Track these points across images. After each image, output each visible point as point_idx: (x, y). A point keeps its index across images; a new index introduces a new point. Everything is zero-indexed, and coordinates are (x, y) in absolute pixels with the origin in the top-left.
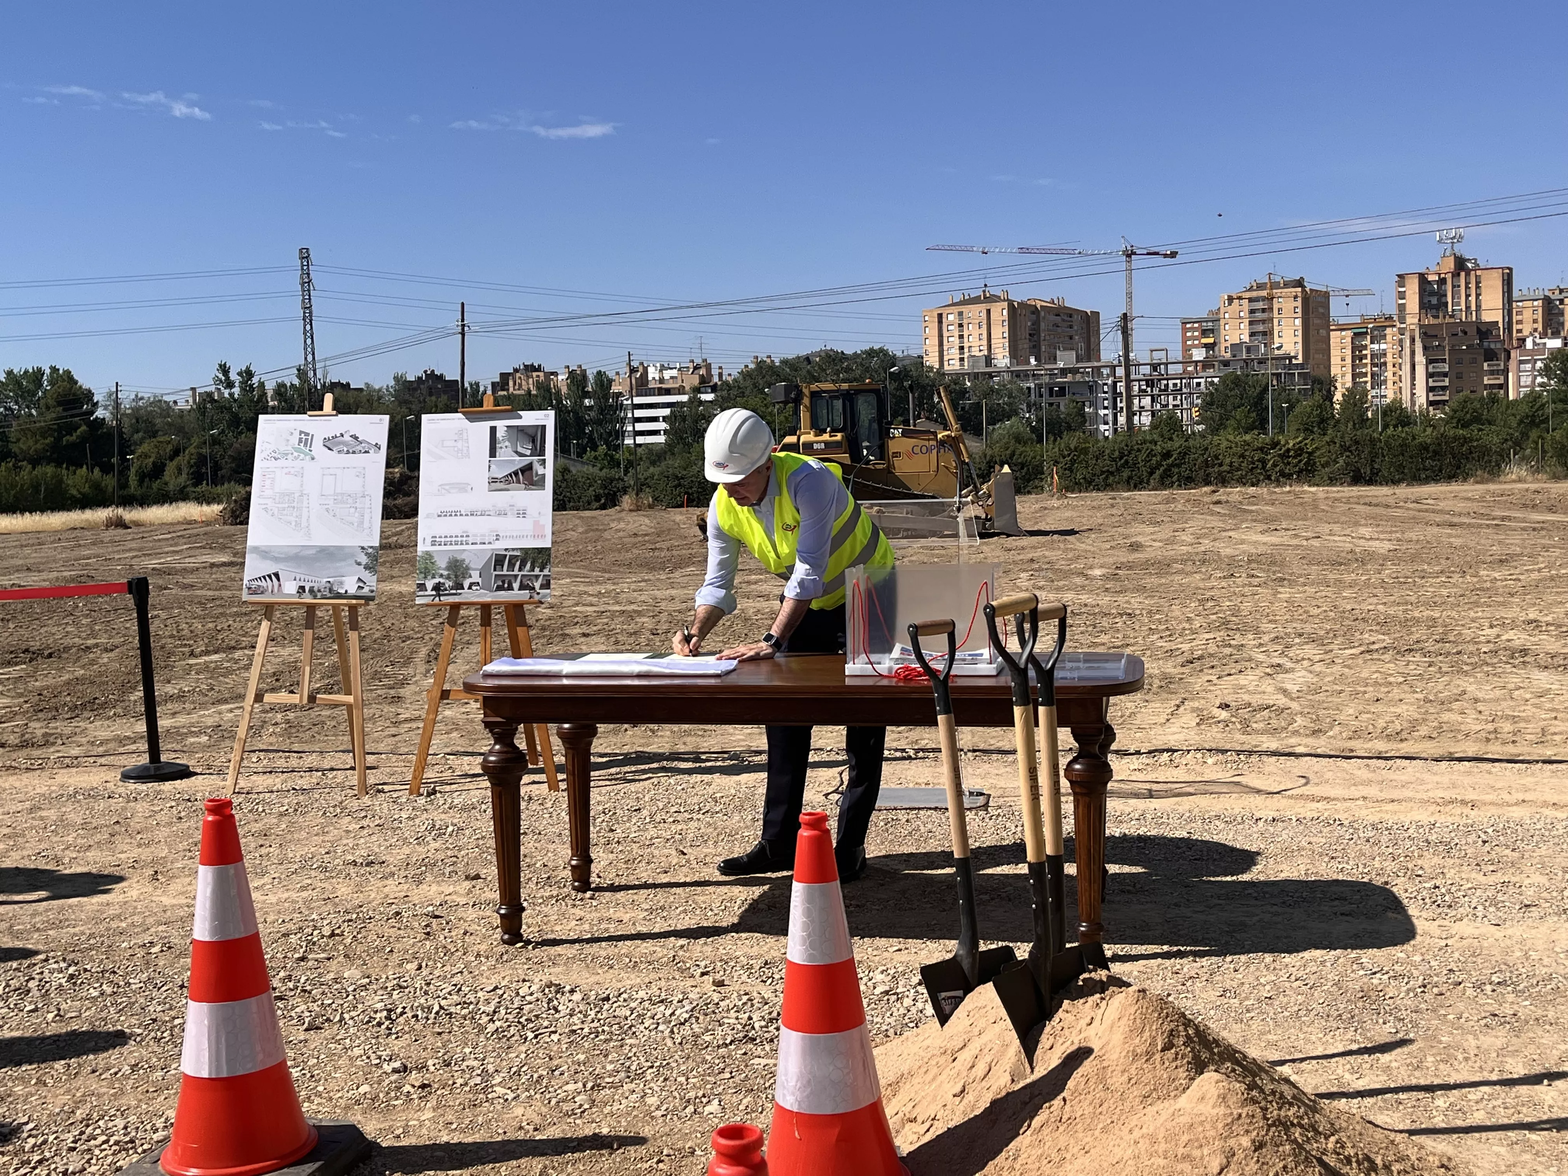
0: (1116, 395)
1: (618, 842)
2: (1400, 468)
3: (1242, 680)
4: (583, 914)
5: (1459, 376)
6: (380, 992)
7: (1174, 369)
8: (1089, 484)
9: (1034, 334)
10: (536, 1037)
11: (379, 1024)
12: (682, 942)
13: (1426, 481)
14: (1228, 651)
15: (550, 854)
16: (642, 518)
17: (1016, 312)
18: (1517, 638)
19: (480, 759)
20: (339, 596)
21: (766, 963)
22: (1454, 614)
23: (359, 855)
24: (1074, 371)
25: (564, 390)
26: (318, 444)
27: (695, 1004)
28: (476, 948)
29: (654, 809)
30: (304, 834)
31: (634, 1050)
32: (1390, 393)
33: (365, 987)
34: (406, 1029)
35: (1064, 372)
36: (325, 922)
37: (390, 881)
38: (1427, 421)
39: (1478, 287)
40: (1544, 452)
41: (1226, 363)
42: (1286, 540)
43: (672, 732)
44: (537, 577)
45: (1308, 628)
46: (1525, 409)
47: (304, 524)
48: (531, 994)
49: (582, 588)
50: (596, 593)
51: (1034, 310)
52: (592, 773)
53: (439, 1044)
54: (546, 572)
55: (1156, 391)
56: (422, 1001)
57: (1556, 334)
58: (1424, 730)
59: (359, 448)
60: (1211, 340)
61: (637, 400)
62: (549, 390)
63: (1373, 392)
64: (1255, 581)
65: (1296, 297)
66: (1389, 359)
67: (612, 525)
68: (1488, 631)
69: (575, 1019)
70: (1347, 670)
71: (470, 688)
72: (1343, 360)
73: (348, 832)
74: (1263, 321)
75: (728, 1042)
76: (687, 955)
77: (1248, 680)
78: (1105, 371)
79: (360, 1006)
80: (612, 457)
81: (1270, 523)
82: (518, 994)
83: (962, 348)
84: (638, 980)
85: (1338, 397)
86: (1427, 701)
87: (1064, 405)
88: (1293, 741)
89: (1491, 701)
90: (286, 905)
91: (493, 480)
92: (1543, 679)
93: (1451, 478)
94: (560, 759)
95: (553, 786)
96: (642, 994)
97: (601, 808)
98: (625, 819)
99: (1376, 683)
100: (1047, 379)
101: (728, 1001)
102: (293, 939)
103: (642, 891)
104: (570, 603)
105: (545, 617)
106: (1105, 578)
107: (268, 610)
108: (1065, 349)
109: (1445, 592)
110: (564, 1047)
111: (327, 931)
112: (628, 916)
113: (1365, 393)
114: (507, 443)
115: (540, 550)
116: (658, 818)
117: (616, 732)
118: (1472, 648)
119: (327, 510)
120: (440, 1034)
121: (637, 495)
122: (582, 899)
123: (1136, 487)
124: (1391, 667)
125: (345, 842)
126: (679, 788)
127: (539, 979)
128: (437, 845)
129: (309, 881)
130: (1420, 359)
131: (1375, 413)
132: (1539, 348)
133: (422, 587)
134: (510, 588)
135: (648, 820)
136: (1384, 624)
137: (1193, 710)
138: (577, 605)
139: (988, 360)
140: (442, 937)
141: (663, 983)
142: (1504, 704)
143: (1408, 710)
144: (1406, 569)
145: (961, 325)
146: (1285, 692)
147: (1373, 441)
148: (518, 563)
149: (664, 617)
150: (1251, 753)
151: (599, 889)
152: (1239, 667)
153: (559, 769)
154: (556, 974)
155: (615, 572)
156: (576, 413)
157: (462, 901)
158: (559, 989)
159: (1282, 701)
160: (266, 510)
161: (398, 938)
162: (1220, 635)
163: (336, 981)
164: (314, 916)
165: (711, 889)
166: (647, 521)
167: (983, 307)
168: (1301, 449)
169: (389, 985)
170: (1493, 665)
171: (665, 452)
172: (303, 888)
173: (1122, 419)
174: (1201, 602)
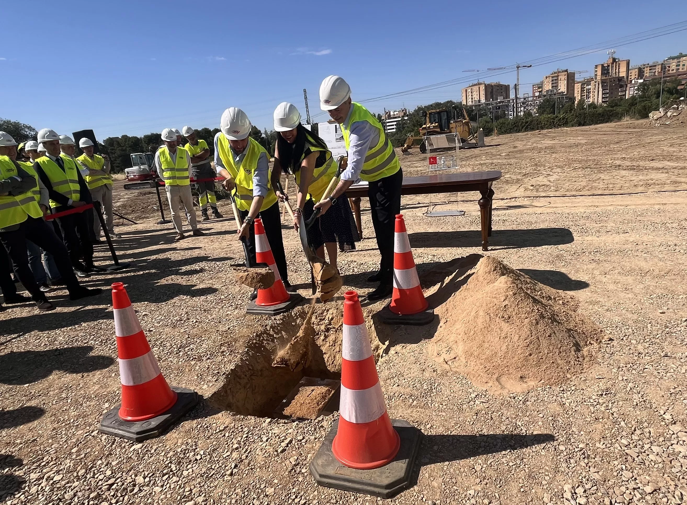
0: (513, 107)
3: (538, 179)
4: (360, 245)
5: (612, 93)
7: (530, 99)
8: (505, 132)
9: (492, 93)
14: (536, 171)
17: (487, 87)
22: (601, 157)
24: (503, 102)
32: (592, 100)
35: (500, 102)
38: (601, 107)
39: (619, 66)
40: (635, 112)
41: (545, 96)
42: (557, 142)
45: (559, 164)
46: (630, 101)
51: (492, 86)
55: (525, 105)
57: (641, 78)
60: (541, 90)
61: (388, 121)
63: (586, 100)
64: (546, 153)
65: (565, 75)
66: (592, 90)
72: (578, 92)
77: (541, 178)
78: (511, 101)
81: (553, 138)
83: (472, 98)
85: (576, 102)
87: (499, 111)
88: (550, 193)
100: (495, 105)
108: (500, 96)
109: (599, 152)
112: (371, 245)
113: (584, 100)
123: (518, 132)
124: (581, 172)
130: (600, 89)
132: (636, 83)
139: (479, 101)
144: (589, 147)
145: (472, 92)
146: (550, 181)
147: (585, 114)
150: (537, 197)
152: (538, 175)
159: (548, 183)
162: (534, 167)
167: (478, 86)
168: (564, 118)
171: (396, 134)
174: (530, 160)
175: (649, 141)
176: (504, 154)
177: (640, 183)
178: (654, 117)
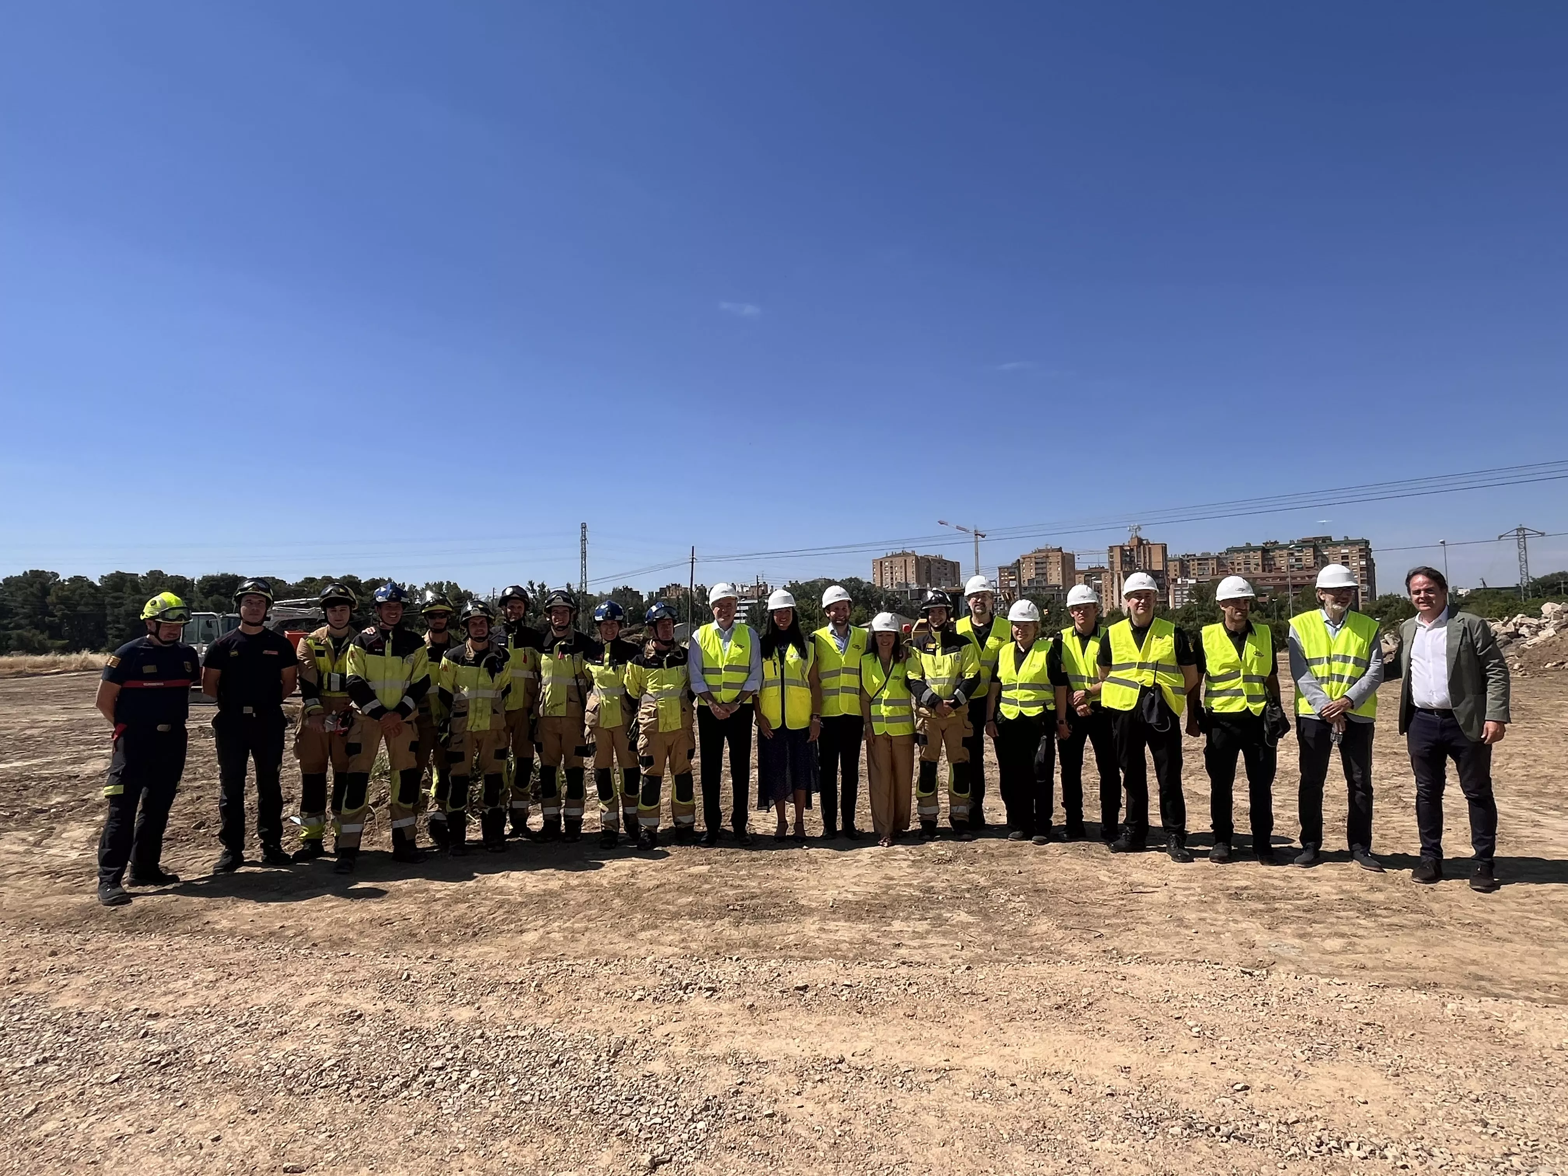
9: (928, 572)
17: (921, 561)
39: (1150, 553)
51: (927, 560)
60: (1015, 577)
74: (1042, 568)
83: (892, 579)
132: (1184, 584)
139: (907, 585)
167: (902, 559)
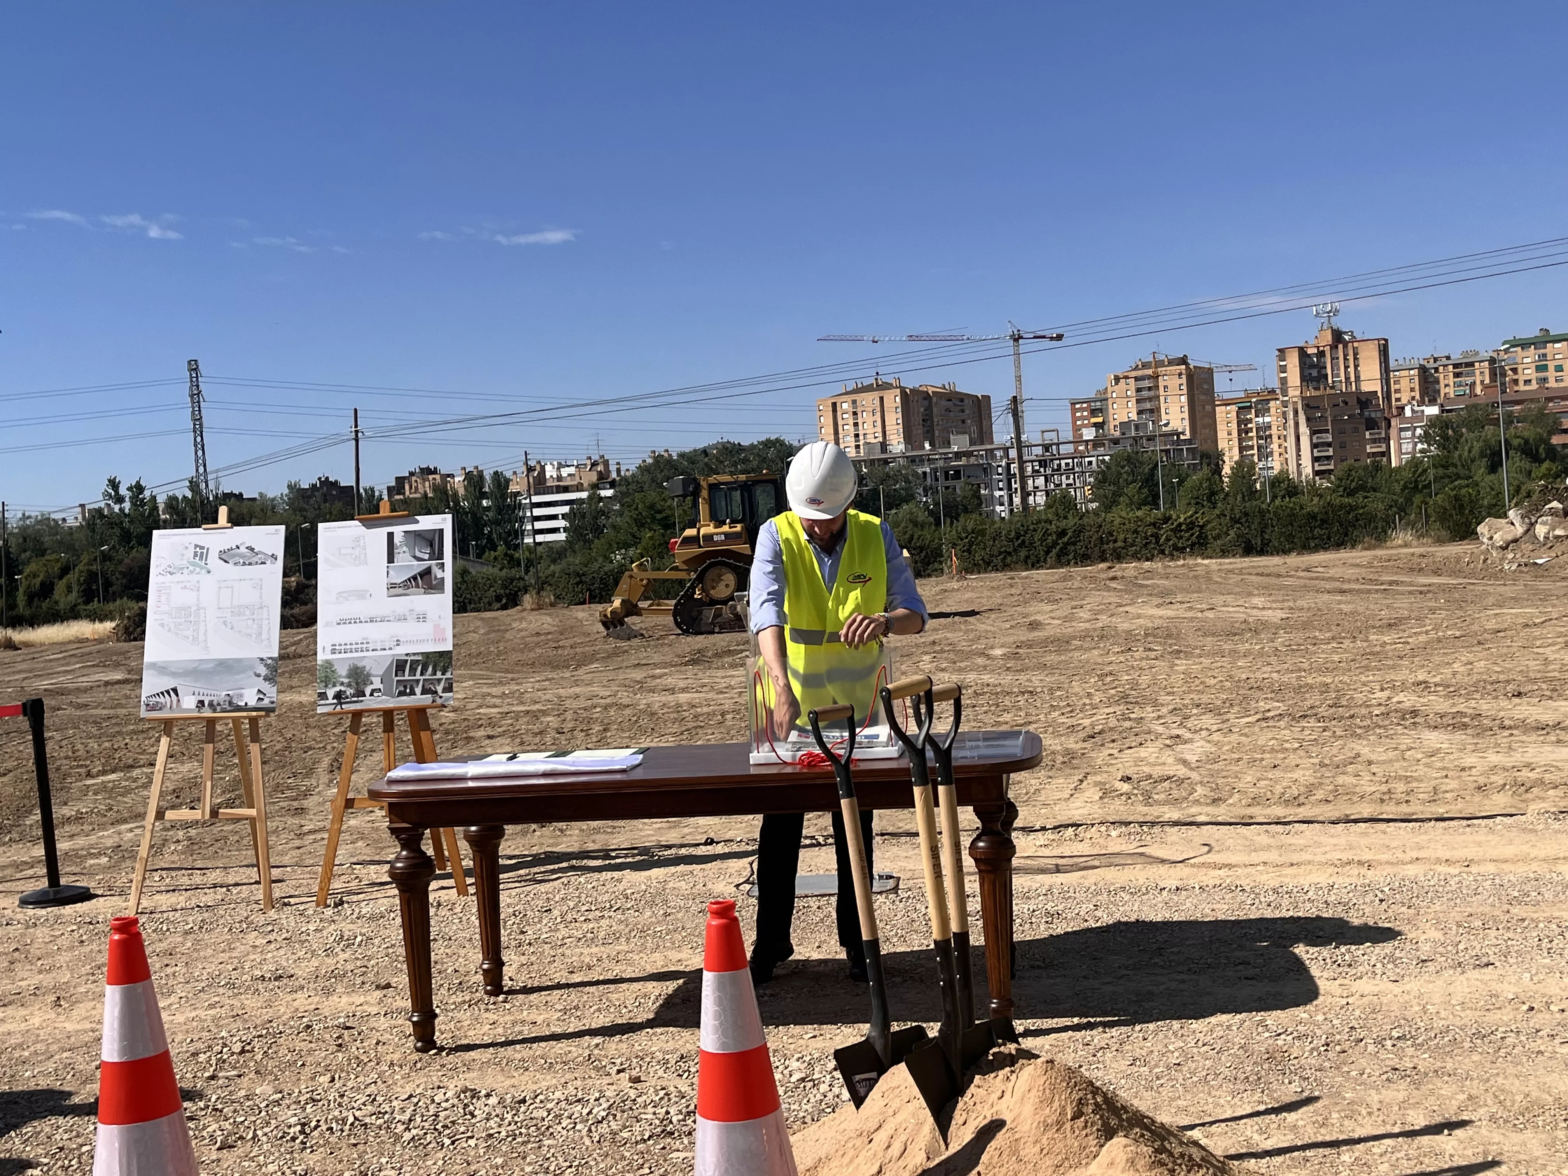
0: (1010, 476)
1: (530, 944)
2: (1290, 538)
3: (1143, 752)
4: (495, 1017)
5: (1343, 446)
6: (293, 1107)
7: (1066, 449)
8: (986, 565)
9: (927, 419)
10: (453, 1143)
11: (294, 1139)
12: (598, 1040)
13: (1316, 549)
14: (1128, 724)
15: (460, 960)
16: (544, 617)
17: (908, 398)
18: (1407, 700)
19: (387, 867)
20: (239, 709)
21: (682, 1057)
22: (1346, 679)
23: (267, 969)
24: (969, 454)
25: (461, 492)
26: (213, 557)
27: (612, 1101)
28: (389, 1057)
29: (565, 908)
30: (210, 952)
31: (552, 1151)
32: (1276, 465)
33: (277, 1103)
34: (321, 1142)
35: (958, 455)
36: (235, 1039)
37: (299, 995)
38: (1314, 490)
39: (1355, 359)
40: (1428, 516)
41: (1116, 442)
42: (1182, 613)
43: (582, 830)
44: (439, 680)
45: (1205, 698)
46: (1407, 475)
47: (201, 638)
48: (447, 1100)
49: (485, 690)
50: (499, 693)
51: (926, 396)
52: (501, 876)
53: (355, 1156)
54: (448, 675)
55: (1049, 471)
56: (337, 1113)
57: (1432, 402)
58: (1320, 794)
59: (255, 559)
60: (1100, 420)
61: (536, 499)
62: (445, 492)
63: (1261, 465)
64: (1152, 655)
65: (1180, 374)
66: (1274, 431)
67: (514, 625)
68: (1379, 694)
69: (492, 1123)
70: (1243, 738)
71: (374, 795)
72: (1229, 434)
73: (255, 947)
74: (1150, 399)
75: (646, 1137)
76: (603, 1053)
77: (1149, 752)
78: (999, 454)
79: (273, 1122)
80: (512, 557)
81: (1165, 597)
82: (433, 1101)
83: (857, 436)
84: (554, 1081)
85: (1226, 470)
86: (1322, 765)
87: (959, 485)
88: (1194, 810)
89: (1384, 762)
90: (195, 1024)
91: (392, 586)
92: (1433, 739)
93: (1339, 545)
94: (468, 863)
95: (462, 890)
96: (558, 1094)
97: (511, 910)
98: (536, 920)
99: (1273, 751)
100: (942, 463)
101: (644, 1097)
102: (202, 1057)
103: (555, 992)
104: (474, 705)
105: (447, 721)
106: (1006, 657)
107: (167, 725)
108: (958, 433)
109: (1336, 658)
110: (482, 1151)
111: (237, 1048)
112: (542, 1017)
113: (1253, 465)
114: (405, 549)
115: (441, 654)
116: (569, 917)
117: (524, 833)
118: (1364, 711)
119: (225, 623)
120: (355, 1145)
121: (538, 593)
122: (494, 1003)
123: (1033, 567)
124: (1287, 733)
125: (252, 957)
126: (590, 886)
127: (453, 1087)
128: (346, 956)
129: (217, 999)
130: (1304, 430)
131: (1263, 484)
132: (1417, 416)
133: (323, 696)
134: (412, 693)
135: (559, 920)
136: (1278, 691)
137: (1096, 784)
138: (480, 707)
139: (884, 446)
140: (354, 1048)
141: (578, 1083)
142: (1397, 765)
143: (1305, 776)
144: (1298, 636)
145: (855, 413)
146: (1185, 762)
147: (1262, 513)
148: (420, 668)
149: (569, 715)
150: (1153, 824)
151: (511, 992)
152: (1139, 739)
153: (468, 873)
154: (471, 1079)
155: (518, 672)
156: (474, 515)
157: (374, 1010)
158: (475, 1094)
159: (1182, 771)
160: (162, 625)
161: (310, 1052)
162: (1119, 709)
163: (248, 1098)
164: (224, 1034)
165: (624, 986)
166: (549, 620)
167: (876, 395)
168: (1192, 523)
169: (302, 1098)
170: (1384, 727)
171: (566, 550)
172: (212, 1006)
173: (1017, 500)
174: (1101, 677)
175: (1491, 625)
176: (998, 652)
177: (1493, 778)
178: (1496, 537)
